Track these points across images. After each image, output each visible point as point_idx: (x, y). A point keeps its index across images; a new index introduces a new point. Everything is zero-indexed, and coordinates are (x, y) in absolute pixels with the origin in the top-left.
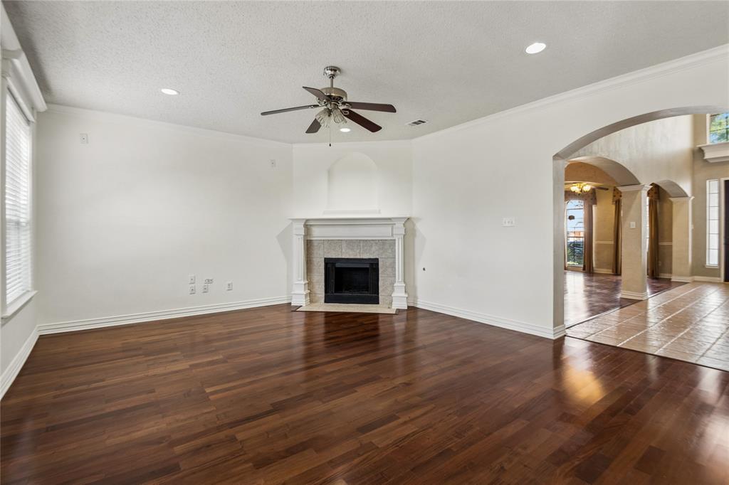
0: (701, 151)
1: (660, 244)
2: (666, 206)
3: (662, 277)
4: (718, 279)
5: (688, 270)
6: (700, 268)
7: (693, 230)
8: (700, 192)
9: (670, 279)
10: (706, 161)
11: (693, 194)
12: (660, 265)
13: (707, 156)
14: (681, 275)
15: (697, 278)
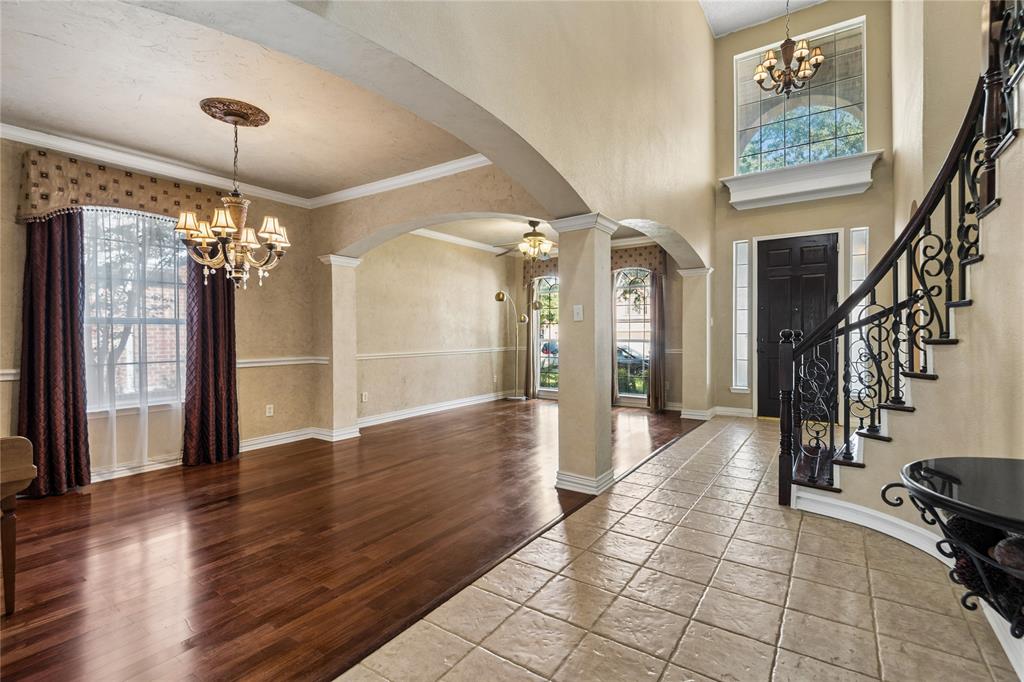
0: (725, 189)
1: (667, 351)
2: (675, 285)
3: (671, 409)
4: (749, 411)
5: (706, 398)
6: (722, 393)
7: (712, 328)
8: (722, 261)
9: (679, 413)
10: (732, 207)
11: (714, 263)
12: (667, 387)
13: (734, 198)
14: (695, 407)
15: (720, 410)
